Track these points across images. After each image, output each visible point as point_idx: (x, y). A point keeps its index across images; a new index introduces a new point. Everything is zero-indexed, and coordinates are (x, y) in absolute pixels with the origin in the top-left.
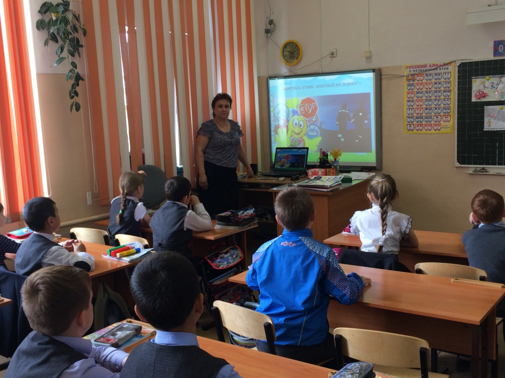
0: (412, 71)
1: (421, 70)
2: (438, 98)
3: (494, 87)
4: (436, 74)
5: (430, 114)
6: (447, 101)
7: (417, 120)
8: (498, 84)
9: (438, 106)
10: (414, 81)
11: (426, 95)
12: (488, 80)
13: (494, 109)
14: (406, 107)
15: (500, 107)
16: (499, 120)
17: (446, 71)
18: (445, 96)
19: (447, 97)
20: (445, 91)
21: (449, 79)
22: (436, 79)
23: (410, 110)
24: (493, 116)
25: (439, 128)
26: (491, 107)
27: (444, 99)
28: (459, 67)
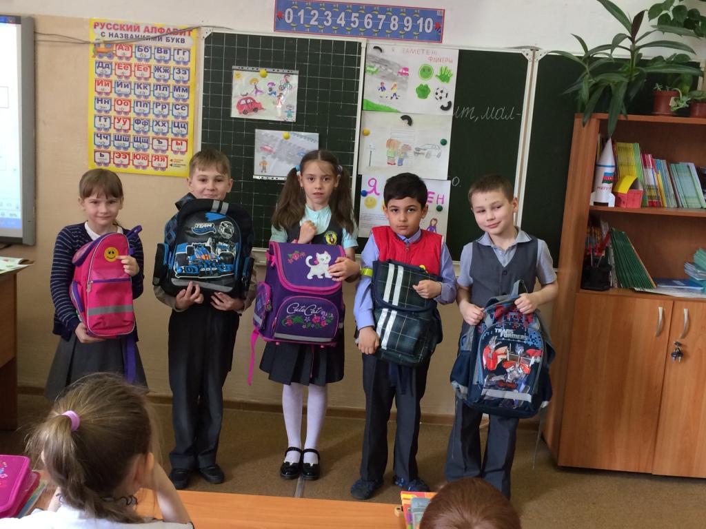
0: (107, 35)
1: (126, 36)
2: (162, 100)
3: (275, 93)
4: (159, 50)
5: (145, 132)
6: (180, 111)
7: (116, 142)
8: (282, 88)
9: (161, 118)
10: (110, 57)
11: (138, 91)
12: (264, 76)
13: (273, 136)
14: (92, 112)
15: (285, 133)
16: (281, 159)
17: (180, 45)
18: (177, 99)
19: (181, 102)
20: (177, 89)
21: (185, 63)
22: (159, 61)
23: (102, 119)
24: (270, 151)
25: (164, 164)
26: (267, 132)
27: (175, 106)
28: (207, 40)
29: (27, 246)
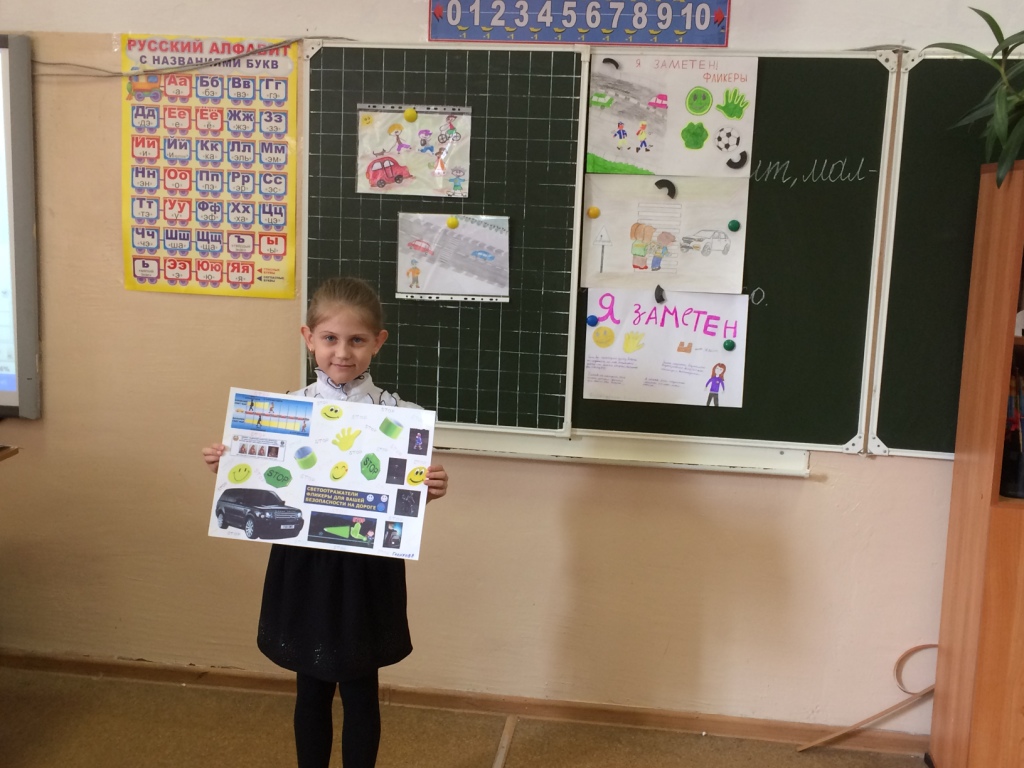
0: (149, 60)
1: (181, 60)
2: (242, 168)
3: (431, 149)
4: (235, 82)
5: (215, 224)
6: (273, 185)
7: (169, 242)
8: (443, 139)
9: (241, 198)
10: (156, 97)
11: (202, 154)
12: (412, 120)
13: (428, 224)
14: (128, 192)
15: (449, 218)
16: (444, 263)
17: (270, 73)
18: (267, 166)
19: (274, 169)
20: (265, 147)
21: (280, 103)
22: (235, 101)
23: (145, 203)
24: (426, 250)
25: (247, 277)
26: (420, 216)
27: (264, 176)
28: (315, 61)
29: (26, 420)
